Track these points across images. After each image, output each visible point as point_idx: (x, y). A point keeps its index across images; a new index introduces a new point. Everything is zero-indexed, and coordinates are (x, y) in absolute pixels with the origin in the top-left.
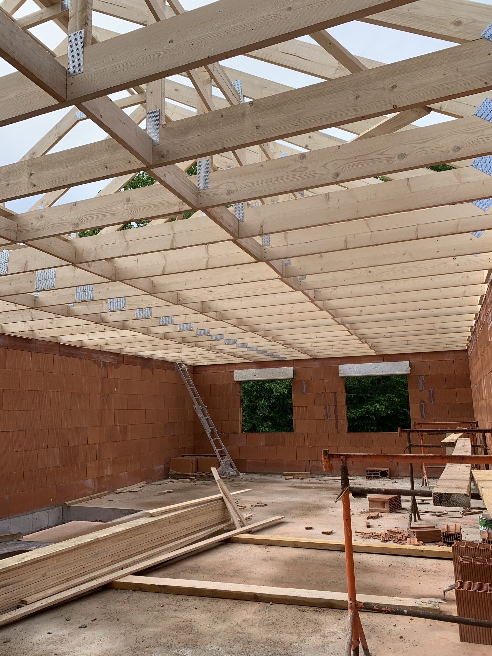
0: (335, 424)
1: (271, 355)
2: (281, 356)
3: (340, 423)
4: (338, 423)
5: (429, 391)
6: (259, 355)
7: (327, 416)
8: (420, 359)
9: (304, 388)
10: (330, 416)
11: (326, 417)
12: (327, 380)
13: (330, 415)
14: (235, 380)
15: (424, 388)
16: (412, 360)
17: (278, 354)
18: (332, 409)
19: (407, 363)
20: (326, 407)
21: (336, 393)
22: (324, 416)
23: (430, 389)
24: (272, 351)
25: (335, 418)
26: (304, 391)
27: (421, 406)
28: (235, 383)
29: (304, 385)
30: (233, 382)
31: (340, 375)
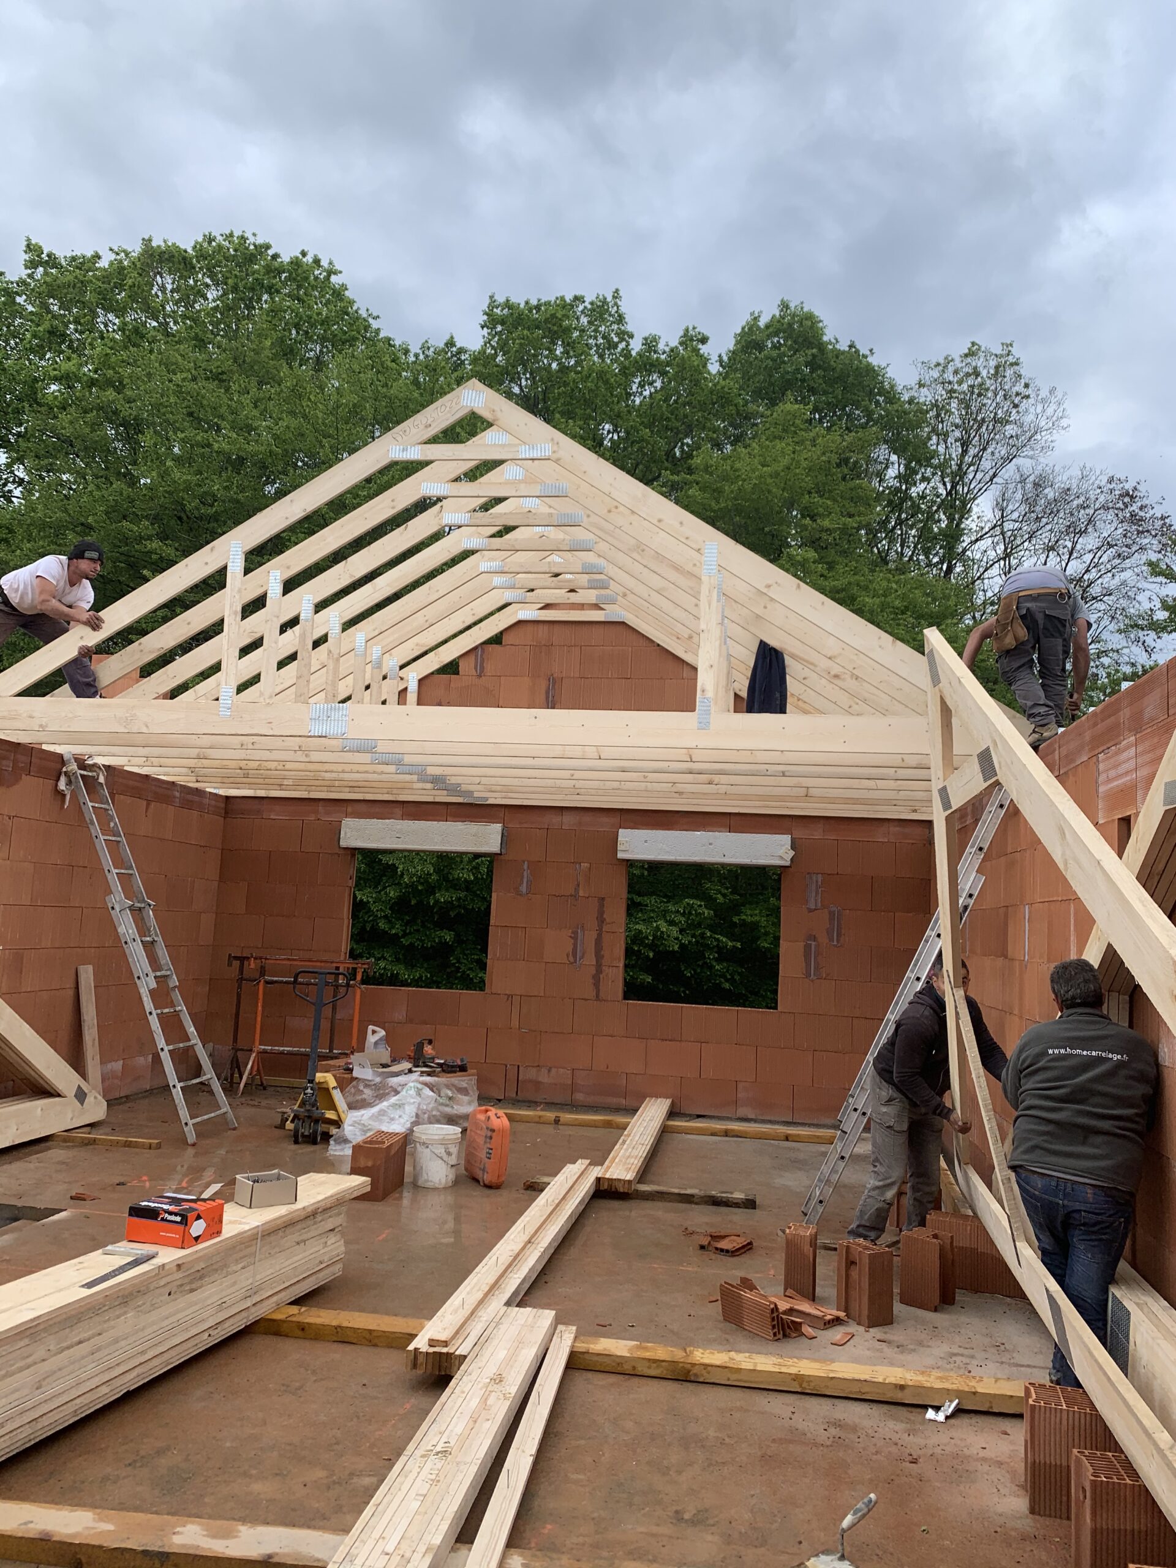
0: (594, 977)
1: (454, 789)
2: (476, 795)
3: (607, 975)
4: (601, 976)
5: (832, 914)
6: (420, 785)
7: (575, 955)
8: (817, 833)
9: (525, 880)
10: (582, 957)
11: (571, 959)
12: (585, 865)
13: (583, 954)
14: (343, 844)
15: (819, 905)
16: (800, 833)
17: (471, 788)
18: (591, 936)
19: (786, 839)
20: (575, 933)
21: (603, 899)
22: (568, 955)
23: (832, 909)
24: (459, 780)
25: (594, 963)
26: (524, 888)
27: (807, 948)
28: (342, 852)
29: (525, 873)
30: (337, 851)
31: (620, 855)
